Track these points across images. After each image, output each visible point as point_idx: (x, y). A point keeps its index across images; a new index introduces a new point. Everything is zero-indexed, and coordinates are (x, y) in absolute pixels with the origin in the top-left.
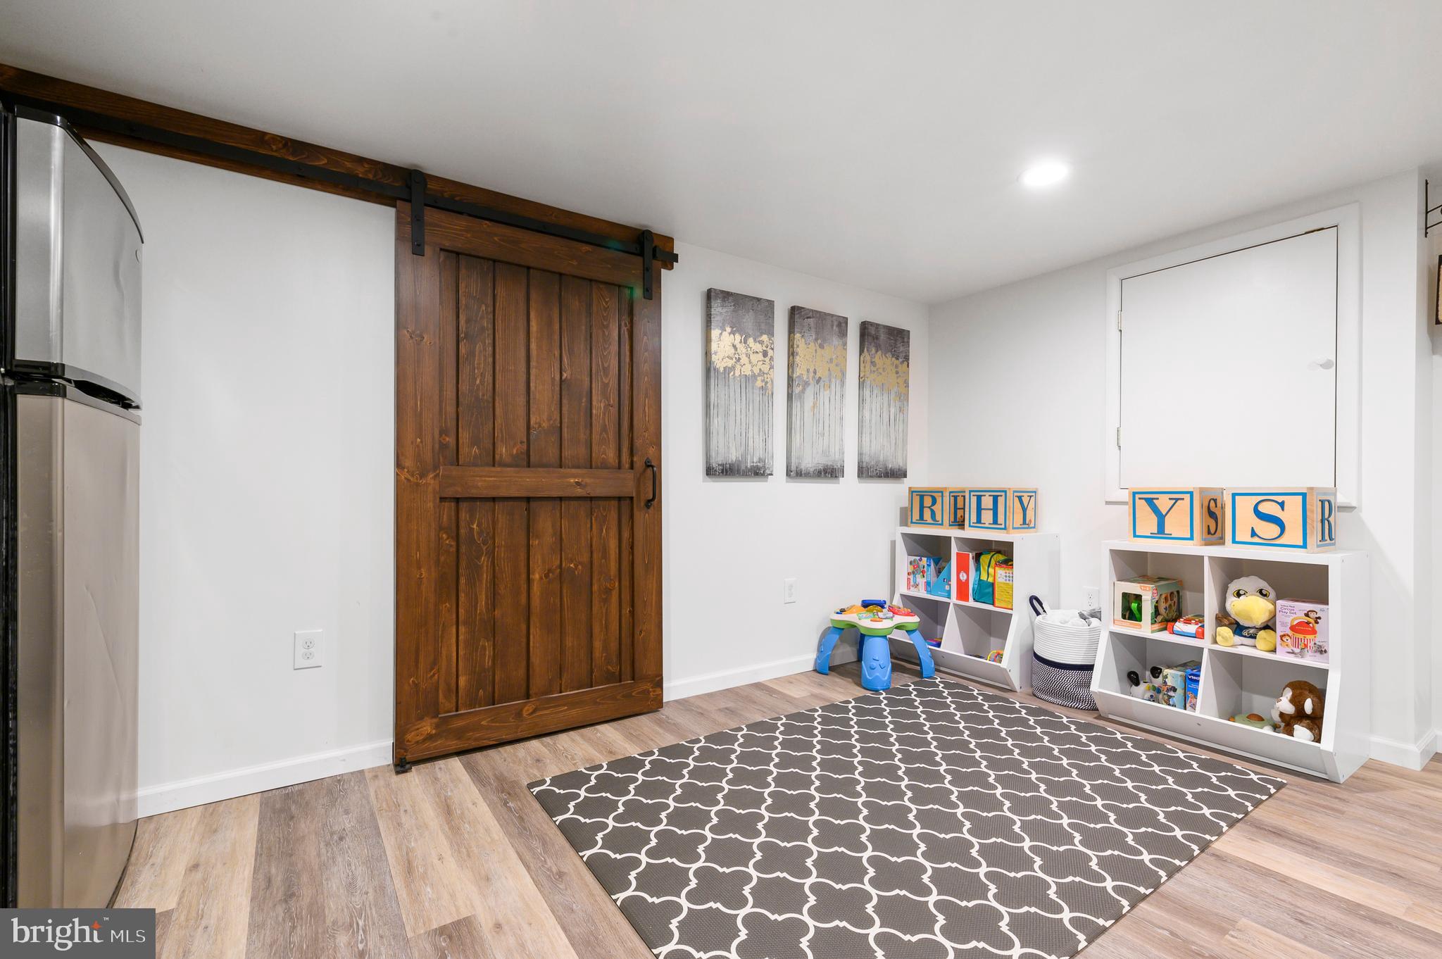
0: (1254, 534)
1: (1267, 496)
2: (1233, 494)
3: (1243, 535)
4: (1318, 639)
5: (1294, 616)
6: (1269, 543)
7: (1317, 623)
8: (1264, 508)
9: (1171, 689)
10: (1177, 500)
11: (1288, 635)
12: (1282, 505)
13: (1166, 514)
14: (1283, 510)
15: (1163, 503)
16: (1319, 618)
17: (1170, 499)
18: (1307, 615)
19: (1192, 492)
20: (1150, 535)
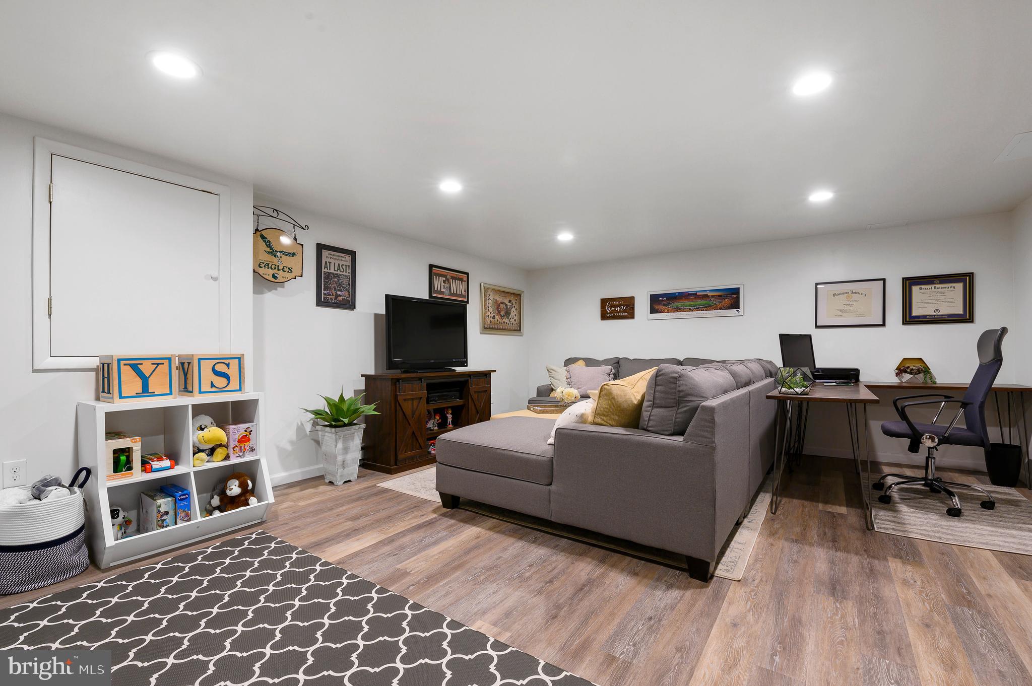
0: (212, 385)
1: (221, 360)
2: (198, 359)
3: (206, 387)
4: (251, 443)
5: (239, 433)
6: (221, 390)
7: (250, 434)
8: (218, 368)
9: (164, 514)
10: (158, 364)
11: (237, 446)
12: (228, 365)
13: (150, 376)
14: (229, 368)
15: (146, 368)
16: (251, 431)
17: (152, 364)
18: (246, 431)
19: (171, 358)
20: (135, 395)
